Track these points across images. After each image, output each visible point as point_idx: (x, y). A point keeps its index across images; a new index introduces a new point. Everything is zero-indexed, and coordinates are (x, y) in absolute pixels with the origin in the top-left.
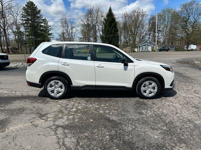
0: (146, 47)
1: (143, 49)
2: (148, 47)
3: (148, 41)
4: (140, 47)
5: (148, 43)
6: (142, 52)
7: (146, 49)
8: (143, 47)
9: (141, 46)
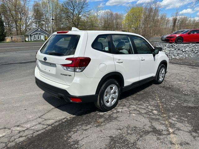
0: (38, 36)
1: (35, 38)
2: (40, 36)
3: (39, 30)
4: (31, 35)
5: (39, 31)
6: (34, 41)
7: (38, 38)
8: (35, 36)
9: (33, 35)
